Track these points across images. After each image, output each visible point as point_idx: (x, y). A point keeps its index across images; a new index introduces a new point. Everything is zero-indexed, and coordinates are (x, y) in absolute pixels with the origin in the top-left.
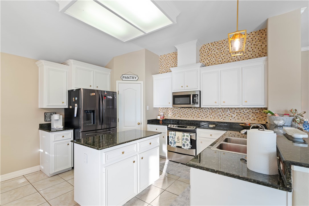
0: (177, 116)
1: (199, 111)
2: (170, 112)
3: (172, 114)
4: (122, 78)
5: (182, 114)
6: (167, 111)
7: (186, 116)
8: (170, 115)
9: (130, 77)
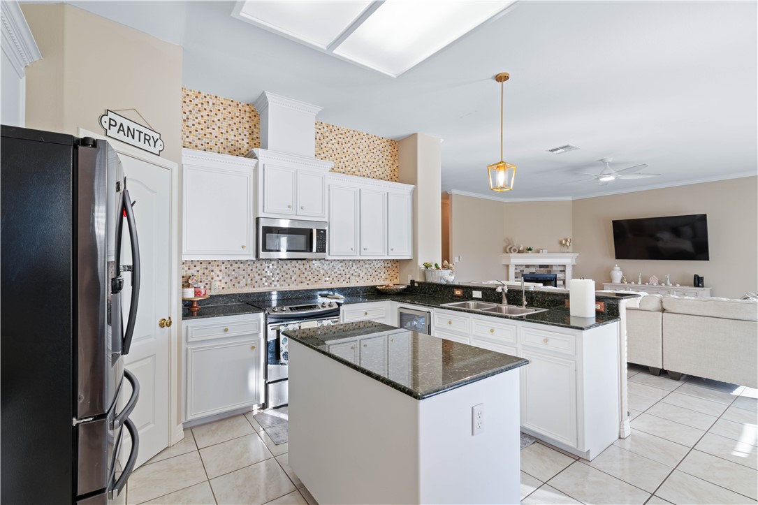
0: (243, 282)
1: (301, 267)
2: (218, 273)
3: (227, 279)
4: (106, 126)
5: (258, 278)
6: (206, 271)
7: (269, 281)
8: (218, 283)
9: (137, 134)
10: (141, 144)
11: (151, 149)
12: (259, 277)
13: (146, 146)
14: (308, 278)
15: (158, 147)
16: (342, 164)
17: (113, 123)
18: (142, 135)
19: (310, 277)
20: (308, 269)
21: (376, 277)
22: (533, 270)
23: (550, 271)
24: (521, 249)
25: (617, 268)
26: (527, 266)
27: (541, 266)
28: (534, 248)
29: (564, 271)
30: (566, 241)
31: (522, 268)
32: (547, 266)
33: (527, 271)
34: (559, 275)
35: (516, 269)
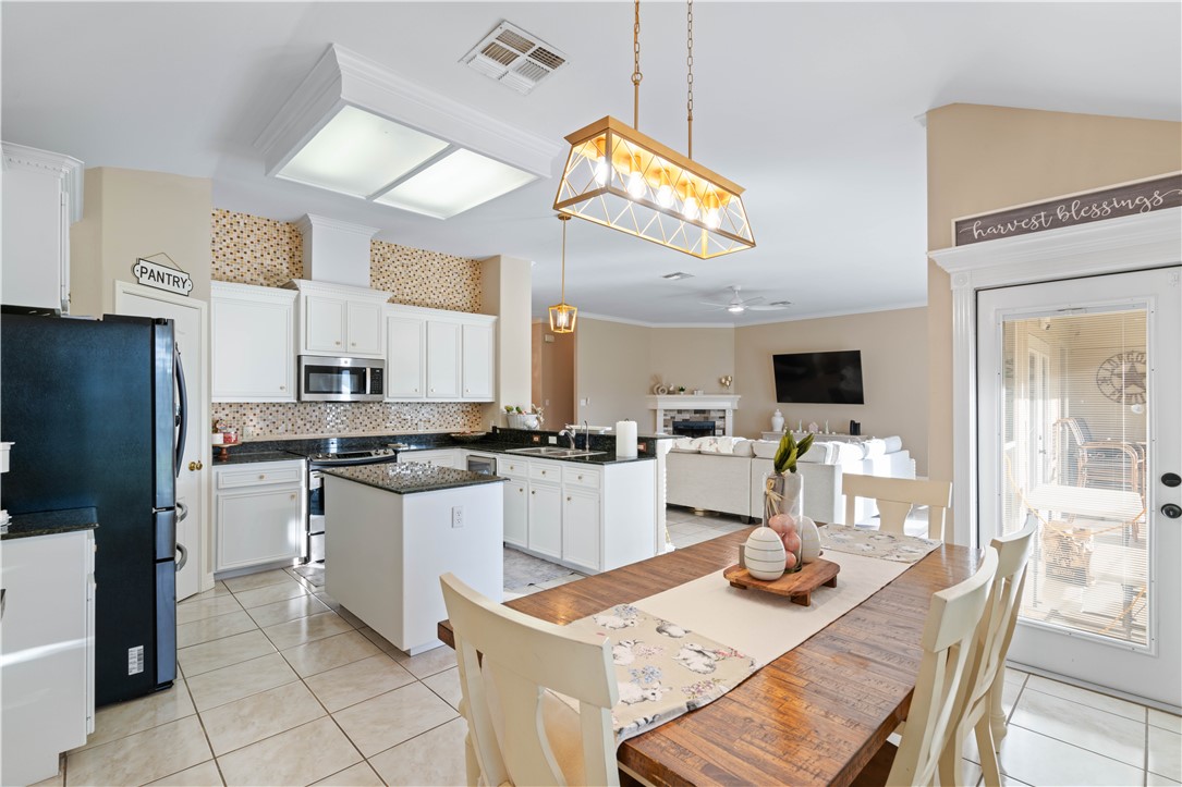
0: (282, 428)
1: (356, 410)
2: (252, 417)
3: (262, 424)
4: (138, 274)
5: (300, 423)
6: (237, 415)
7: (316, 427)
8: (252, 429)
9: (166, 277)
10: (170, 288)
11: (180, 290)
12: (303, 422)
13: (175, 289)
14: (364, 423)
15: (187, 287)
16: (407, 290)
17: (144, 270)
18: (171, 278)
19: (367, 422)
20: (364, 413)
21: (452, 423)
22: (687, 416)
23: (707, 418)
24: (671, 389)
25: (778, 413)
26: (680, 411)
27: (696, 412)
28: (688, 387)
29: (724, 417)
30: (727, 379)
31: (673, 414)
32: (703, 412)
33: (679, 418)
34: (718, 423)
35: (665, 415)
